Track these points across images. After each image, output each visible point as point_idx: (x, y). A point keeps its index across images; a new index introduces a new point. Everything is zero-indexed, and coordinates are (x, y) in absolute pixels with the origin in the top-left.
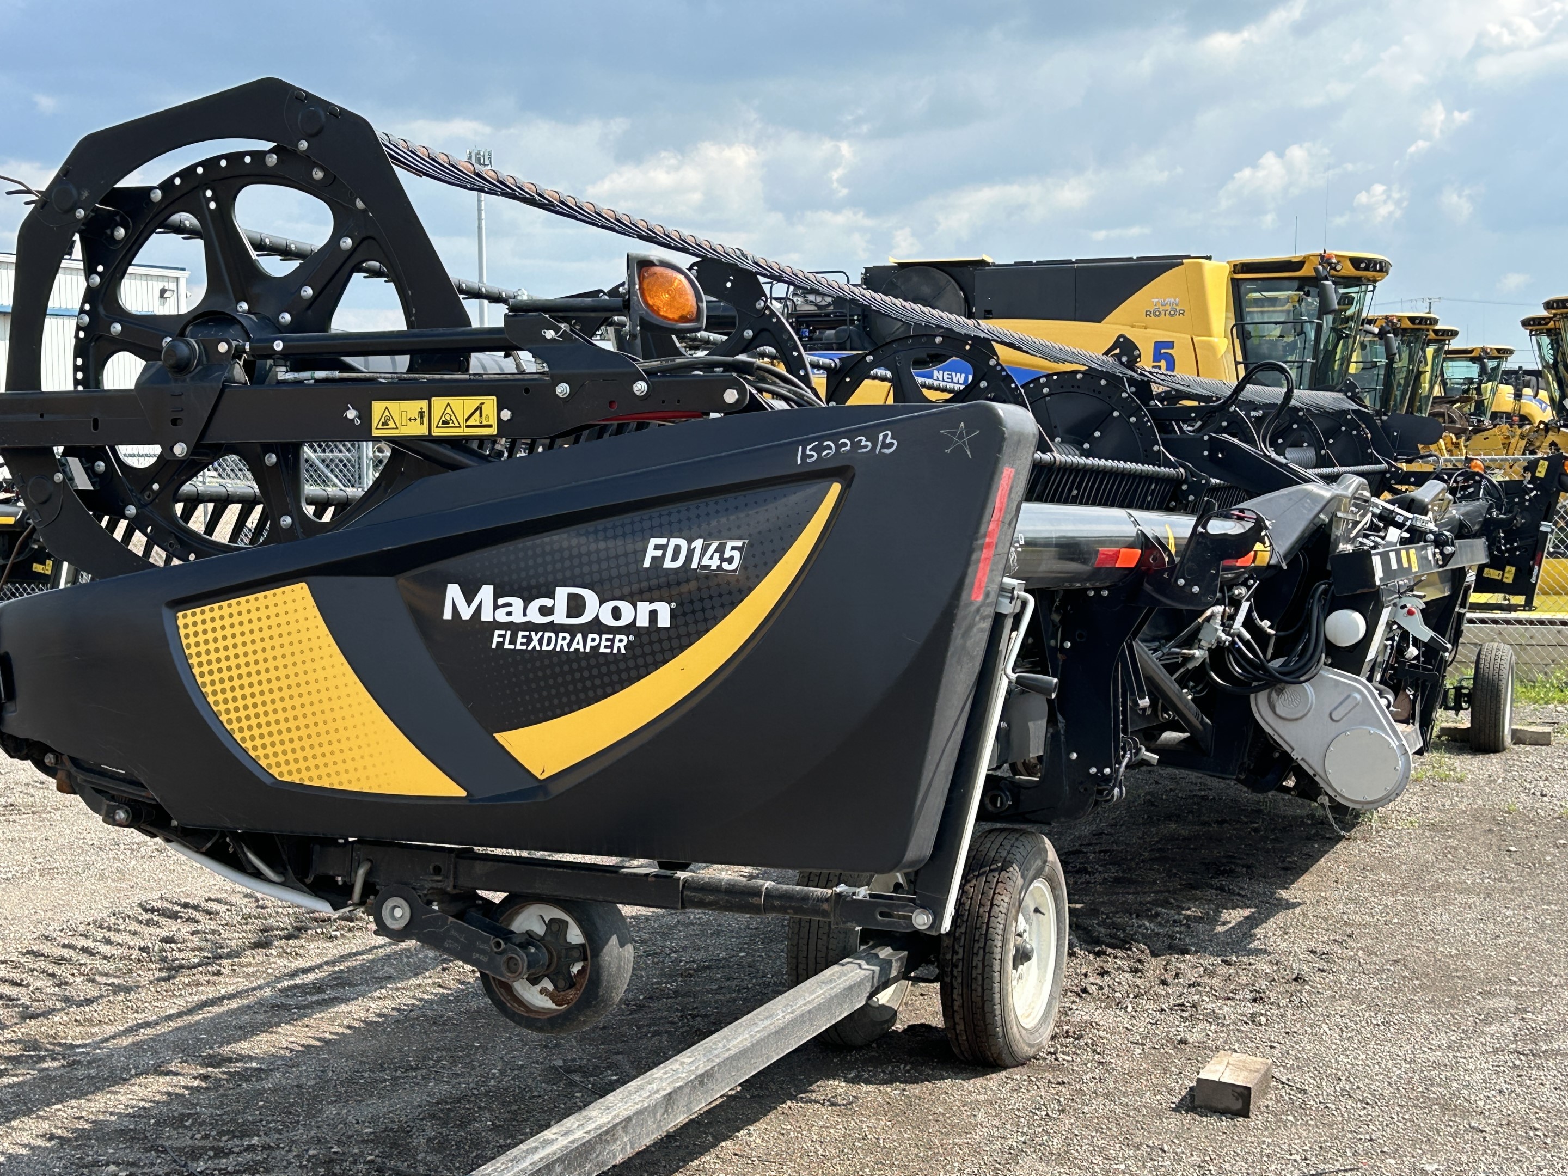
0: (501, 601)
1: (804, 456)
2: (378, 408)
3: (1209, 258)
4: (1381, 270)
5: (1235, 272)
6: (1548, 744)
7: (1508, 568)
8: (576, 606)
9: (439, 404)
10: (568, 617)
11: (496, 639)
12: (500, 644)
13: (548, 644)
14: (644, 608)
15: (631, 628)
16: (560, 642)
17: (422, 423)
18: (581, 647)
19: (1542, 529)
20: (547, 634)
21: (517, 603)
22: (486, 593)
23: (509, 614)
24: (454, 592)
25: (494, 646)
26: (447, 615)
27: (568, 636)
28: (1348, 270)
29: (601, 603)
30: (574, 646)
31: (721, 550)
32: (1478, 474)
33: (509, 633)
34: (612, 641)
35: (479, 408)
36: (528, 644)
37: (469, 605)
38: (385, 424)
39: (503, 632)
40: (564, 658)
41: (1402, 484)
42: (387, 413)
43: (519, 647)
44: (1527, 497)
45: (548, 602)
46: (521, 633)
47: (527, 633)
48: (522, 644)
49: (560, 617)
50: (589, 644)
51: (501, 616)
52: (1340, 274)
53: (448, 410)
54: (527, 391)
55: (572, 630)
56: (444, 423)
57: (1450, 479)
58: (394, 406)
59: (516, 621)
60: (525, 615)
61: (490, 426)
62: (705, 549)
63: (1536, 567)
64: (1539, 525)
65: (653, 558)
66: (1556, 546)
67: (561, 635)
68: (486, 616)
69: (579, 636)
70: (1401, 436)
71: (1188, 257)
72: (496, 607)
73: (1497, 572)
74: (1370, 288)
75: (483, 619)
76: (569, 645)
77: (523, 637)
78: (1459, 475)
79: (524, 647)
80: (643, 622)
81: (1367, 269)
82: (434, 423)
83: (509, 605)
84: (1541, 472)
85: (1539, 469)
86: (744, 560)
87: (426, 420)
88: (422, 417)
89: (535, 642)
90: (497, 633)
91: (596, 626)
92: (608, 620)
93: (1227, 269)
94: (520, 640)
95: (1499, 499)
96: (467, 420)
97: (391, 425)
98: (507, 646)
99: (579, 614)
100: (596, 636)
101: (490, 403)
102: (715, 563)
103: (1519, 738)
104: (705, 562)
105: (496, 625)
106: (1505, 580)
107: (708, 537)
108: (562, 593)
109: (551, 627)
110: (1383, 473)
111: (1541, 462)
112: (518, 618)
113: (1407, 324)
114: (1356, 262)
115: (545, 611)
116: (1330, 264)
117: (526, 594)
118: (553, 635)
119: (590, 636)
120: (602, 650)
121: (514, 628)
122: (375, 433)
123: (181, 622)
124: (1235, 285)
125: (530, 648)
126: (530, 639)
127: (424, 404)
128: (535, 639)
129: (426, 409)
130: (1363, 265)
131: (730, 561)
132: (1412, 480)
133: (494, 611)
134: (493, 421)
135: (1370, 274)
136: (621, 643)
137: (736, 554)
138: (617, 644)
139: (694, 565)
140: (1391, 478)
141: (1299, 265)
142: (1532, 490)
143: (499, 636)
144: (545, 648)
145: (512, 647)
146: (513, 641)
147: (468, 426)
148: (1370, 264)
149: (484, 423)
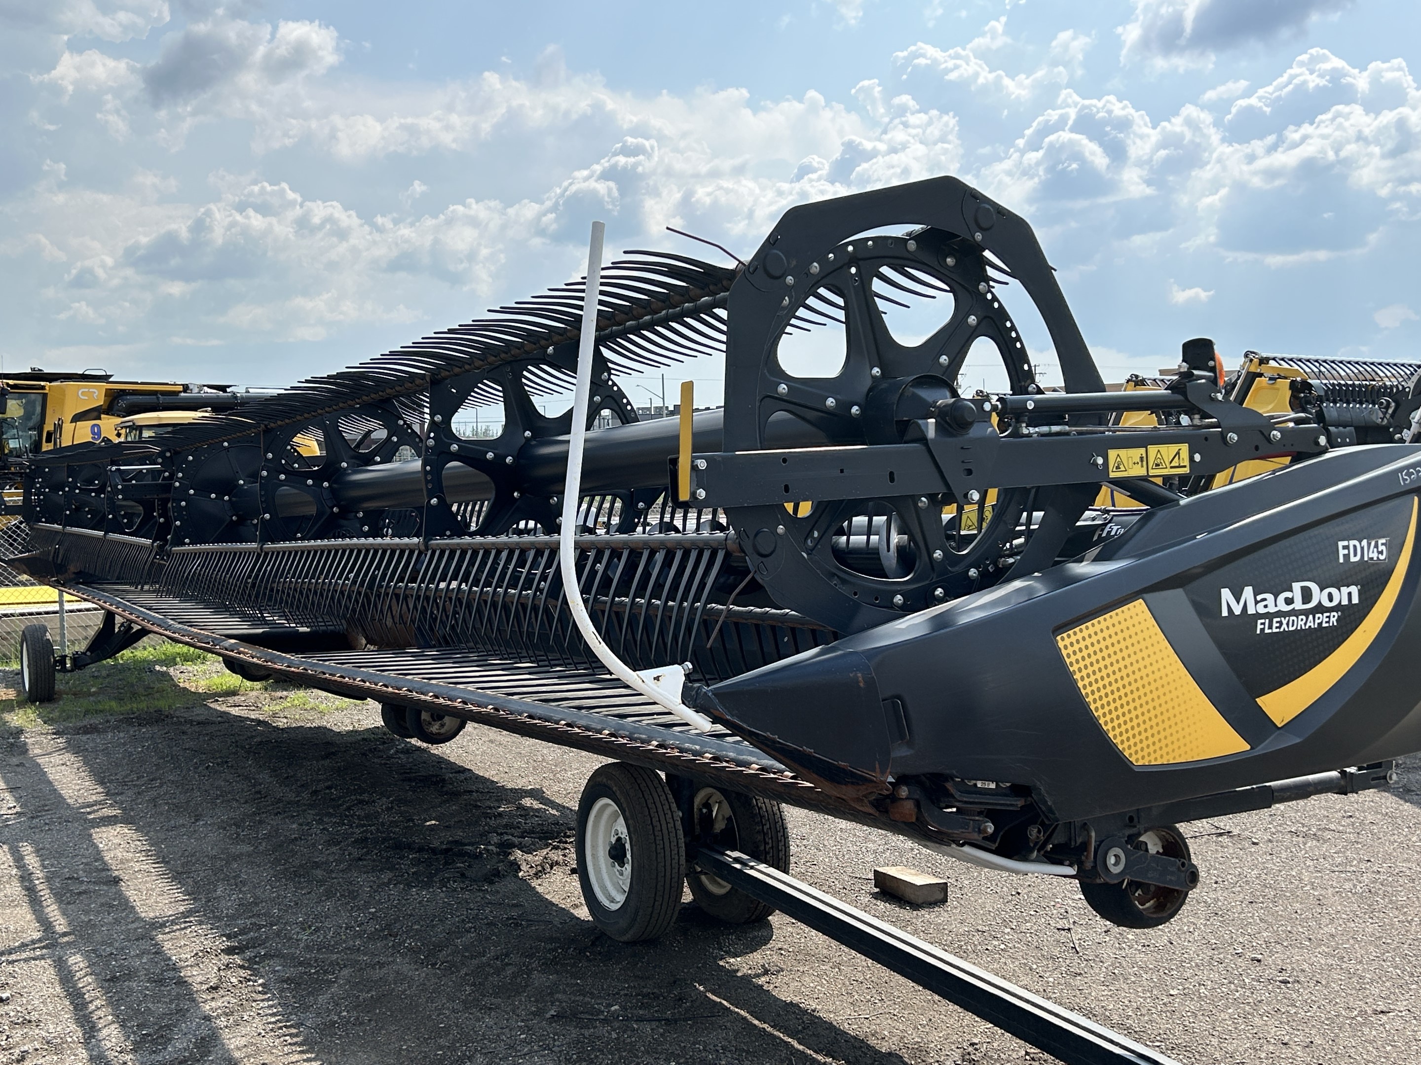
0: (1259, 598)
1: (1405, 480)
2: (1112, 454)
8: (1307, 595)
9: (1153, 449)
10: (1303, 603)
11: (1259, 627)
12: (1262, 630)
13: (1293, 626)
14: (1345, 591)
15: (1338, 608)
16: (1300, 623)
17: (1142, 466)
18: (1312, 624)
20: (1292, 618)
21: (1270, 597)
22: (1248, 592)
23: (1266, 606)
24: (1226, 594)
25: (1258, 632)
26: (1225, 613)
27: (1304, 617)
29: (1321, 590)
30: (1308, 624)
31: (1376, 546)
33: (1267, 621)
34: (1328, 617)
35: (1178, 453)
36: (1279, 627)
37: (1238, 603)
38: (1118, 468)
39: (1263, 621)
40: (1302, 633)
42: (1118, 459)
43: (1275, 630)
45: (1288, 594)
46: (1275, 620)
47: (1278, 619)
48: (1277, 628)
49: (1298, 605)
50: (1317, 621)
51: (1261, 610)
53: (1159, 456)
54: (1206, 439)
55: (1306, 613)
56: (1157, 465)
58: (1123, 452)
59: (1271, 611)
60: (1276, 606)
61: (1185, 467)
62: (1369, 545)
65: (1344, 555)
67: (1300, 617)
68: (1251, 610)
69: (1311, 617)
72: (1257, 602)
75: (1249, 613)
76: (1305, 624)
77: (1277, 622)
79: (1278, 630)
80: (1345, 602)
82: (1150, 466)
83: (1265, 600)
86: (1388, 550)
87: (1145, 463)
88: (1142, 461)
89: (1284, 626)
90: (1260, 621)
91: (1320, 609)
92: (1326, 603)
94: (1275, 625)
96: (1171, 462)
97: (1122, 468)
98: (1267, 631)
99: (1309, 602)
100: (1320, 615)
101: (1184, 448)
102: (1375, 556)
104: (1371, 556)
105: (1259, 616)
107: (1369, 538)
108: (1297, 586)
109: (1295, 613)
112: (1272, 609)
115: (1289, 601)
117: (1274, 590)
118: (1295, 618)
119: (1317, 616)
120: (1324, 625)
121: (1270, 616)
122: (1112, 475)
123: (1061, 644)
125: (1282, 630)
126: (1281, 623)
127: (1143, 450)
128: (1285, 622)
129: (1144, 455)
131: (1381, 553)
133: (1256, 604)
134: (1186, 462)
136: (1334, 617)
137: (1384, 548)
138: (1332, 619)
139: (1366, 559)
143: (1262, 624)
144: (1291, 629)
145: (1270, 631)
146: (1270, 627)
147: (1172, 467)
149: (1182, 464)
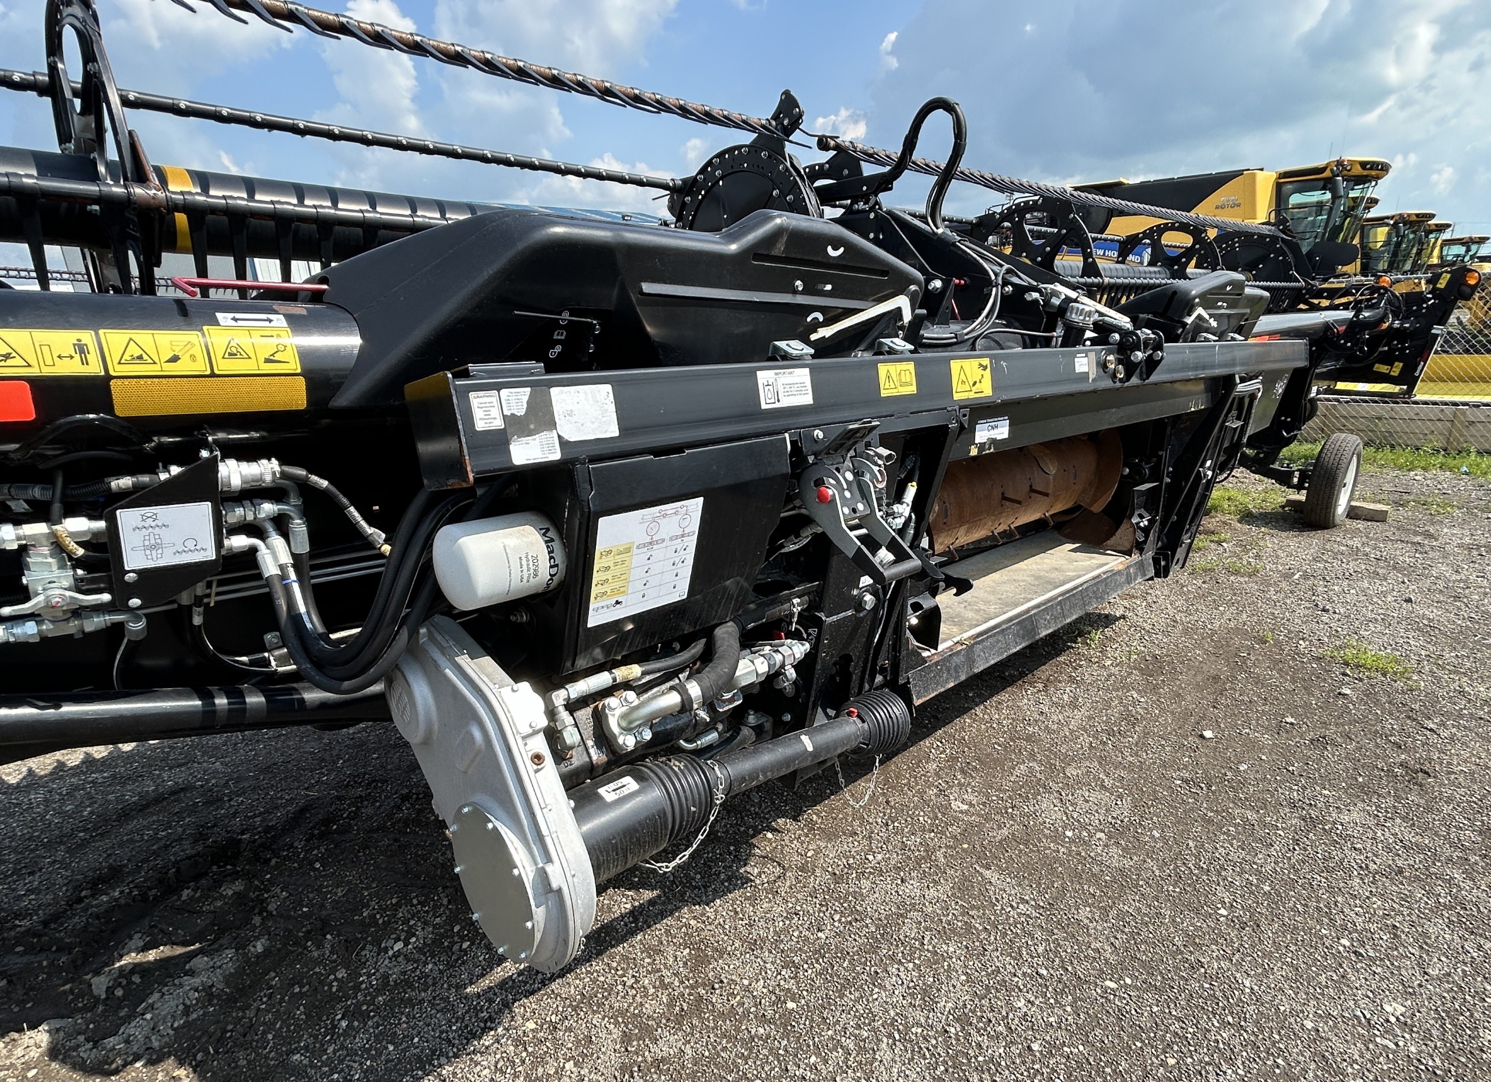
3: (1262, 170)
4: (1382, 169)
5: (1279, 178)
6: (1383, 521)
7: (1396, 364)
19: (1433, 331)
28: (1358, 170)
32: (1384, 288)
41: (1316, 298)
44: (1425, 306)
52: (1350, 173)
57: (1357, 292)
63: (1422, 363)
64: (1431, 328)
66: (1442, 346)
70: (1321, 259)
71: (1248, 170)
73: (1386, 367)
74: (1373, 183)
78: (1366, 289)
81: (1371, 169)
84: (1442, 284)
85: (1441, 281)
93: (1274, 176)
95: (1399, 308)
103: (1353, 513)
106: (1392, 374)
110: (1300, 289)
111: (1444, 275)
113: (1414, 218)
114: (1363, 165)
116: (1342, 166)
124: (1279, 187)
130: (1368, 166)
132: (1325, 294)
135: (1373, 173)
140: (1305, 294)
141: (1323, 170)
142: (1430, 299)
148: (1374, 165)
